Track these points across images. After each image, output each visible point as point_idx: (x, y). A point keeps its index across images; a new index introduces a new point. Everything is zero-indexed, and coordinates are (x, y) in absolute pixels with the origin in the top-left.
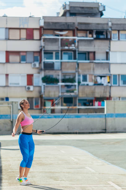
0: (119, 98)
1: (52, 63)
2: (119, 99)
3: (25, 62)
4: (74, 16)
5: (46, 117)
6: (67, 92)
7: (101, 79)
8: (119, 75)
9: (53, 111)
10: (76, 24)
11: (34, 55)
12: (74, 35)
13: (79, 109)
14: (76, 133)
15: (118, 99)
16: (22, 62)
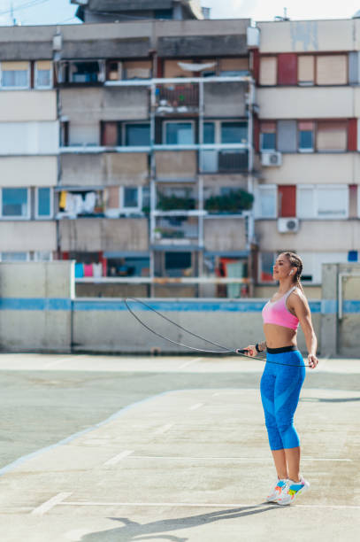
0: (32, 253)
2: (32, 258)
5: (242, 307)
7: (84, 198)
8: (33, 188)
9: (222, 291)
13: (148, 286)
14: (156, 354)
15: (28, 256)
16: (302, 150)
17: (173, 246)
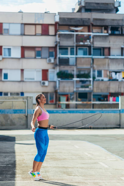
1: (67, 58)
3: (40, 57)
4: (89, 12)
5: (60, 112)
6: (82, 87)
7: (116, 74)
9: (68, 106)
10: (92, 20)
11: (49, 50)
12: (89, 31)
13: (93, 104)
16: (37, 57)
17: (85, 90)
